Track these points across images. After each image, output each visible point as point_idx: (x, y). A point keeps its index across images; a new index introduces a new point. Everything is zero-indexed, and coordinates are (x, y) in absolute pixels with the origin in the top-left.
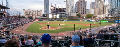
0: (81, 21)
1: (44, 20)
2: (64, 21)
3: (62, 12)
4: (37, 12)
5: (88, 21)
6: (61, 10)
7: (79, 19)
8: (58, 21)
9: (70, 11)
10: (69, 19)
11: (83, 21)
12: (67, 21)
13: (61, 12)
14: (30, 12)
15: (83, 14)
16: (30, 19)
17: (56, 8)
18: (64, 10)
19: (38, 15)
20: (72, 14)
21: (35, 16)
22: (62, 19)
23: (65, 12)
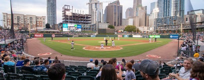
1: (53, 36)
2: (92, 36)
3: (84, 20)
4: (34, 20)
5: (131, 36)
7: (116, 33)
8: (79, 36)
9: (97, 20)
10: (99, 33)
12: (96, 36)
13: (82, 20)
15: (118, 25)
16: (21, 32)
17: (74, 14)
18: (87, 18)
22: (87, 34)
23: (89, 22)
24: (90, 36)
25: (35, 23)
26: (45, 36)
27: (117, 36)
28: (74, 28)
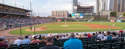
0: (111, 21)
1: (65, 21)
2: (89, 21)
6: (87, 9)
7: (109, 18)
8: (80, 21)
9: (101, 9)
10: (94, 19)
11: (116, 21)
12: (92, 21)
13: (87, 10)
15: (122, 11)
16: (53, 19)
17: (82, 7)
19: (64, 16)
20: (103, 13)
22: (85, 20)
24: (87, 21)
25: (63, 15)
27: (109, 21)
28: (78, 16)
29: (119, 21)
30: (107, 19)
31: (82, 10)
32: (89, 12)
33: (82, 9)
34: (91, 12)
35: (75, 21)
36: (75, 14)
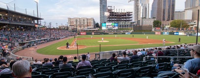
0: (156, 33)
1: (93, 33)
2: (126, 33)
3: (125, 18)
4: (86, 22)
5: (172, 33)
6: (123, 15)
7: (153, 30)
8: (115, 34)
9: (141, 16)
10: (134, 31)
11: (162, 33)
12: (131, 33)
13: (123, 18)
14: (76, 21)
18: (128, 15)
19: (88, 26)
20: (144, 22)
21: (84, 27)
22: (122, 32)
23: (130, 19)
24: (125, 34)
25: (86, 24)
26: (87, 34)
27: (154, 33)
28: (111, 26)
29: (166, 33)
30: (151, 31)
31: (115, 18)
32: (125, 21)
33: (115, 15)
34: (128, 21)
35: (108, 34)
36: (107, 24)
